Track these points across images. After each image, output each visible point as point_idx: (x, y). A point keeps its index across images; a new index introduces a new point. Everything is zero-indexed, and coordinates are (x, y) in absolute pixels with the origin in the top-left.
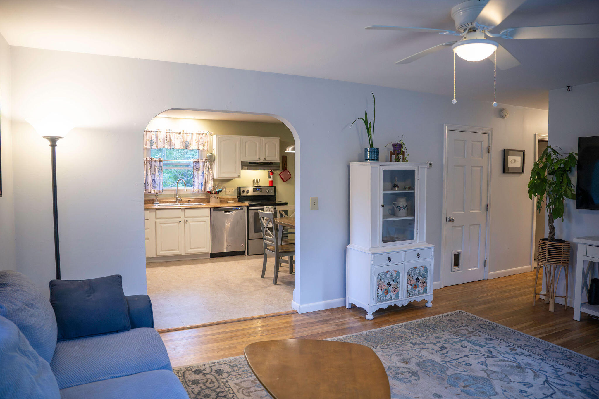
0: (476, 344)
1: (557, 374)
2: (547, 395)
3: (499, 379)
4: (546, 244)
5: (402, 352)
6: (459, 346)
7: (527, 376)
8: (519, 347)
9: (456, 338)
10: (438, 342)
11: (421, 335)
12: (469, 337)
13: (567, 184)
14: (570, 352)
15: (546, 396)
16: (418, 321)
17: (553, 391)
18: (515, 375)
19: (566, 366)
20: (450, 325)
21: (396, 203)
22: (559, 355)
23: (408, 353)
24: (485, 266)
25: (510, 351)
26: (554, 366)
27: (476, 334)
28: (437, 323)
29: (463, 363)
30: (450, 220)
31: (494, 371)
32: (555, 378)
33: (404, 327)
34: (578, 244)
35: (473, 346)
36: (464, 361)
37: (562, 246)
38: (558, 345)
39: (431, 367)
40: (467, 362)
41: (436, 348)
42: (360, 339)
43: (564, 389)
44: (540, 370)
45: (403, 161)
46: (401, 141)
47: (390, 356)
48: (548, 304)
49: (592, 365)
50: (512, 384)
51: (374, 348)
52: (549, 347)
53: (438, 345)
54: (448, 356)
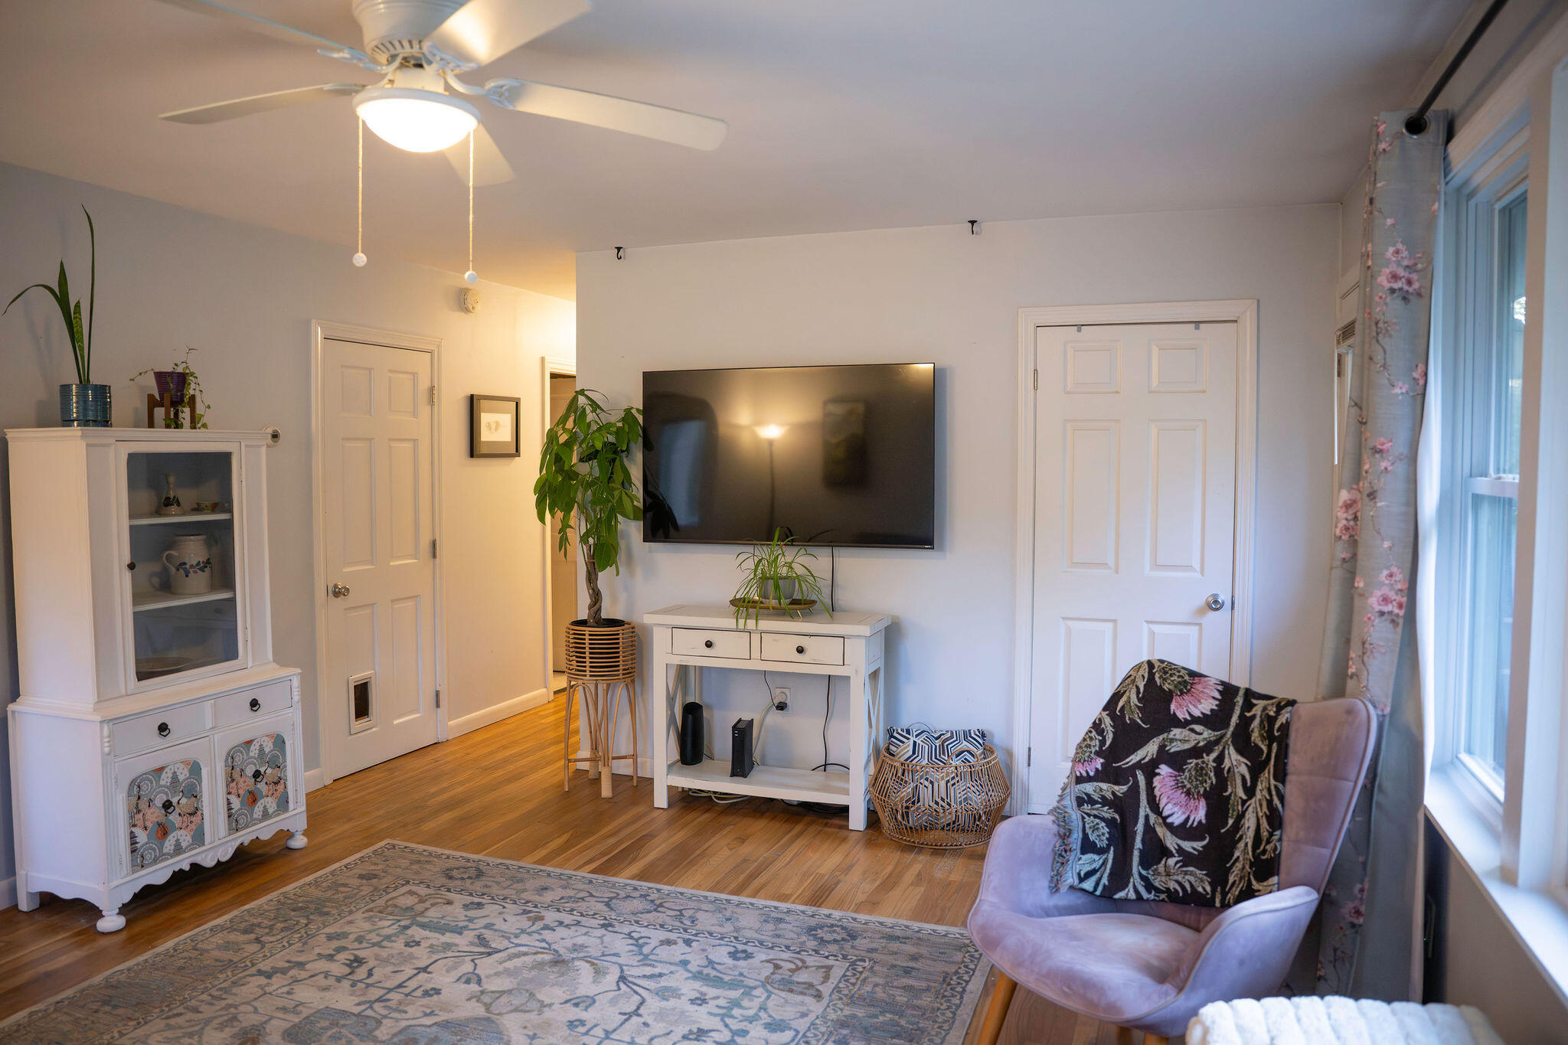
0: (443, 929)
1: (641, 954)
2: (628, 1013)
3: (516, 1010)
4: (584, 635)
5: (235, 1011)
6: (399, 945)
7: (579, 978)
8: (550, 908)
9: (387, 925)
10: (340, 950)
11: (286, 940)
12: (423, 912)
13: (623, 484)
14: (659, 890)
15: (627, 1016)
16: (272, 900)
17: (639, 997)
18: (551, 986)
19: (655, 926)
20: (366, 890)
21: (174, 553)
22: (637, 904)
23: (256, 1008)
24: (438, 705)
25: (531, 923)
26: (632, 934)
27: (439, 900)
28: (329, 894)
29: (419, 993)
30: (338, 592)
31: (501, 992)
32: (638, 964)
33: (231, 928)
34: (654, 628)
35: (437, 935)
36: (421, 986)
37: (618, 634)
38: (633, 878)
39: (329, 1033)
40: (429, 986)
41: (337, 968)
42: (83, 1007)
43: (659, 985)
44: (605, 953)
45: (193, 426)
46: (184, 365)
47: (196, 1038)
48: (597, 780)
49: (704, 907)
50: (548, 1013)
51: (139, 1023)
52: (615, 891)
53: (342, 957)
54: (371, 985)
